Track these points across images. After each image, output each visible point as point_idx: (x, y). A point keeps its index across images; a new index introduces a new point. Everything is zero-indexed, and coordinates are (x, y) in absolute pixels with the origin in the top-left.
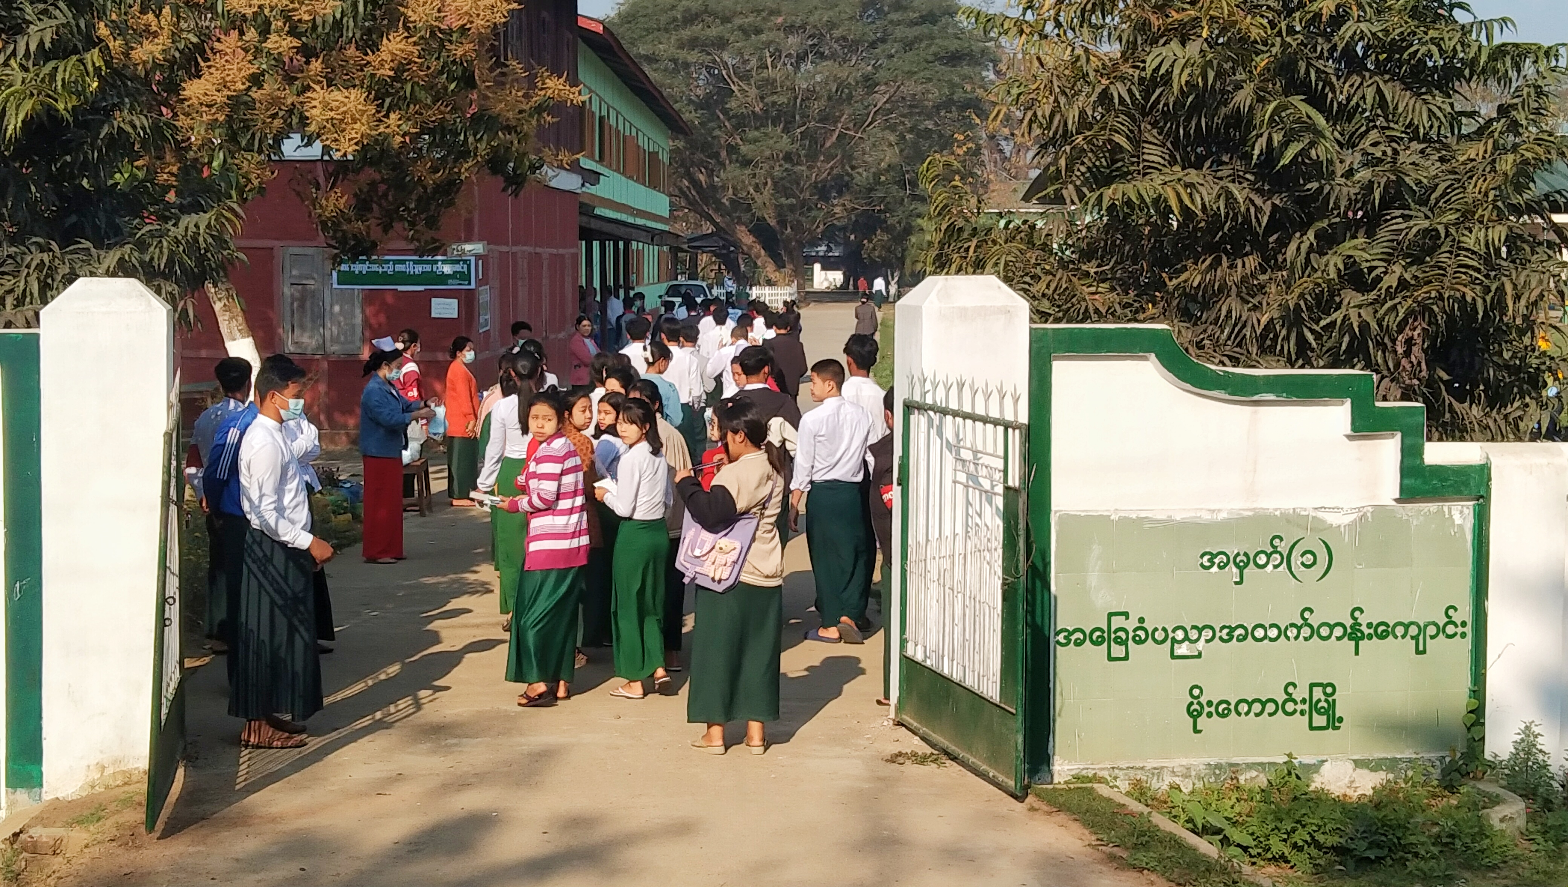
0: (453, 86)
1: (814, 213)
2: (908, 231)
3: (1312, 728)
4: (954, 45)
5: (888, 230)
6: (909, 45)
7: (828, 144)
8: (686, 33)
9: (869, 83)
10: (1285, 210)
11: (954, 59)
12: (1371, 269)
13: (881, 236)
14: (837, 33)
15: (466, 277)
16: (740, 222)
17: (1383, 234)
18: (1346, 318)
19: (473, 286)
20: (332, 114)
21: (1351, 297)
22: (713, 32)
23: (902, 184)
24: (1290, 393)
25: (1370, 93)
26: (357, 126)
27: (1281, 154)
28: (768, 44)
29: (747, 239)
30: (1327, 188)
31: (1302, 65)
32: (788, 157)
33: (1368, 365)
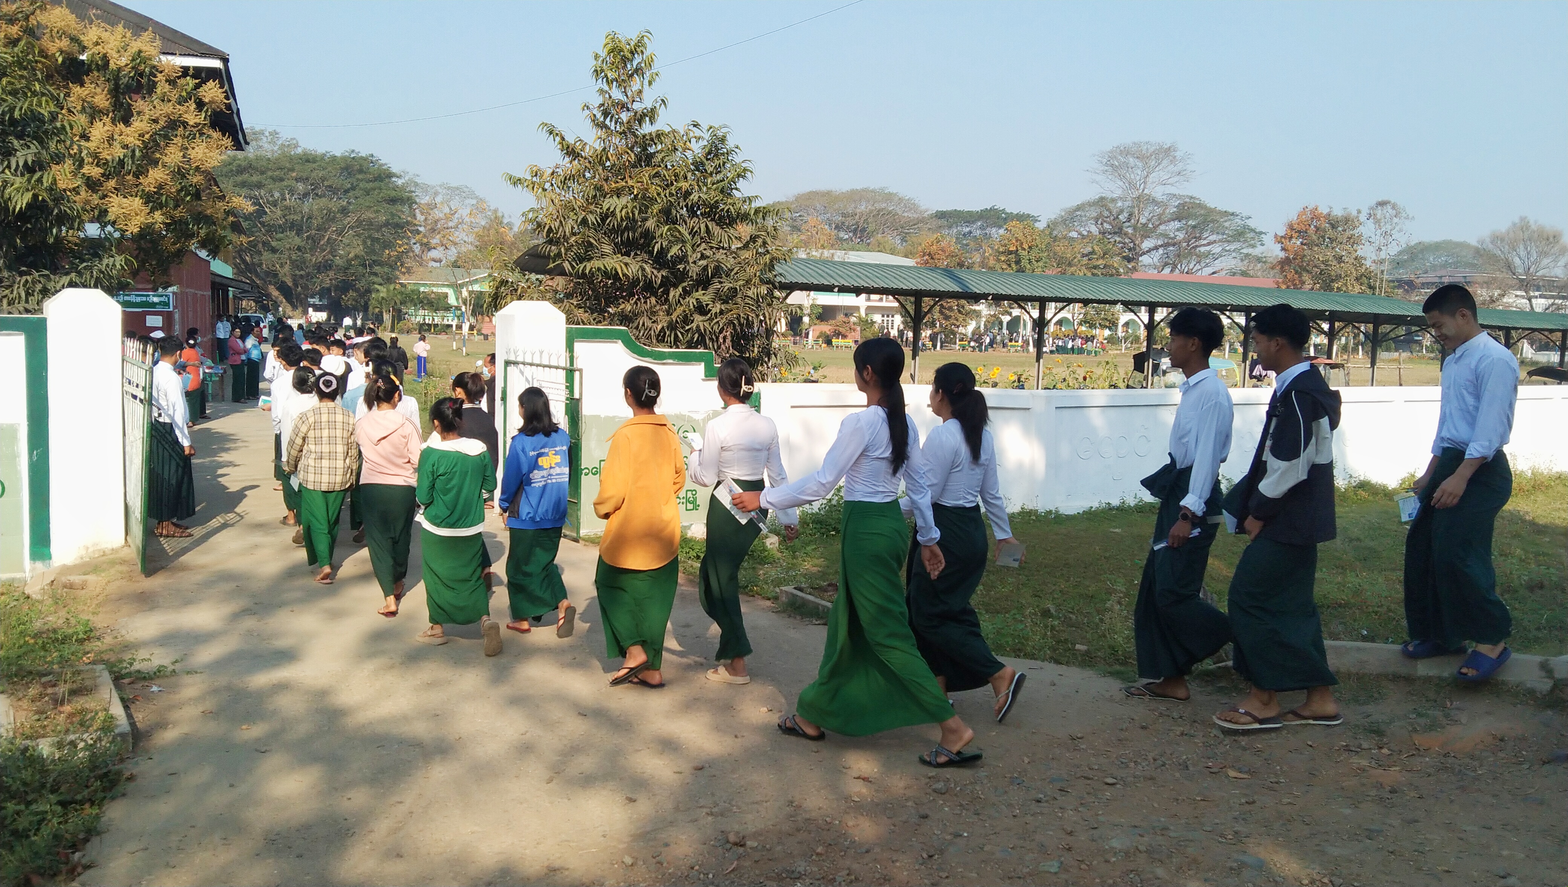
0: (188, 198)
1: (314, 280)
2: (369, 291)
3: (687, 510)
4: (393, 194)
5: (357, 290)
6: (367, 192)
7: (322, 243)
8: (239, 179)
9: (344, 211)
10: (667, 277)
11: (393, 201)
12: (707, 305)
13: (351, 293)
14: (326, 183)
15: (167, 304)
16: (270, 283)
17: (711, 289)
18: (698, 327)
19: (171, 309)
20: (124, 210)
21: (698, 319)
22: (255, 178)
23: (364, 265)
24: (679, 360)
25: (703, 226)
26: (138, 217)
27: (668, 251)
28: (287, 187)
29: (275, 293)
30: (688, 268)
31: (674, 212)
32: (299, 249)
33: (706, 348)
